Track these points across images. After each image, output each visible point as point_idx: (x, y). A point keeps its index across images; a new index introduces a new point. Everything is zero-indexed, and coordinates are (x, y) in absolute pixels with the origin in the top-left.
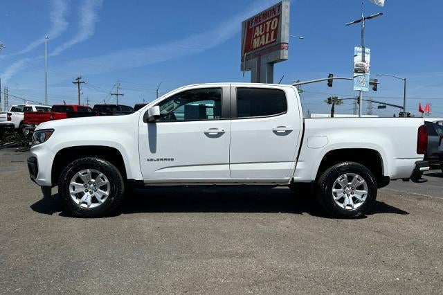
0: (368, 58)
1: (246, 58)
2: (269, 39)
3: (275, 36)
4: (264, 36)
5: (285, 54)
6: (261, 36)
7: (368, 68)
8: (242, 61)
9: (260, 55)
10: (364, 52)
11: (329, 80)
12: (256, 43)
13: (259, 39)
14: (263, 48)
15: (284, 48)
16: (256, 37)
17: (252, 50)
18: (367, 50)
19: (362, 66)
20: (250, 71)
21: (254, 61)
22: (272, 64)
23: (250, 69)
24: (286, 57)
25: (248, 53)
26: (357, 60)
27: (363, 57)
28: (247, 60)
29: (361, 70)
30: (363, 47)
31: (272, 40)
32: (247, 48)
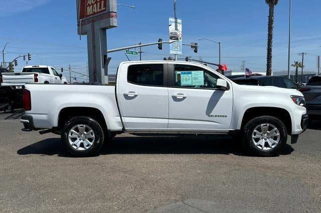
0: (180, 27)
1: (82, 24)
2: (100, 8)
3: (105, 6)
4: (95, 5)
5: (114, 21)
6: (93, 4)
7: (180, 36)
8: (78, 25)
9: (93, 21)
10: (176, 22)
11: (159, 44)
12: (89, 10)
13: (91, 6)
14: (96, 15)
15: (113, 17)
16: (89, 5)
17: (87, 16)
18: (179, 21)
19: (176, 34)
20: (86, 35)
21: (88, 27)
22: (104, 29)
23: (85, 33)
24: (115, 24)
25: (84, 19)
26: (172, 29)
27: (176, 26)
28: (82, 25)
29: (175, 37)
30: (176, 18)
31: (103, 9)
32: (82, 14)
